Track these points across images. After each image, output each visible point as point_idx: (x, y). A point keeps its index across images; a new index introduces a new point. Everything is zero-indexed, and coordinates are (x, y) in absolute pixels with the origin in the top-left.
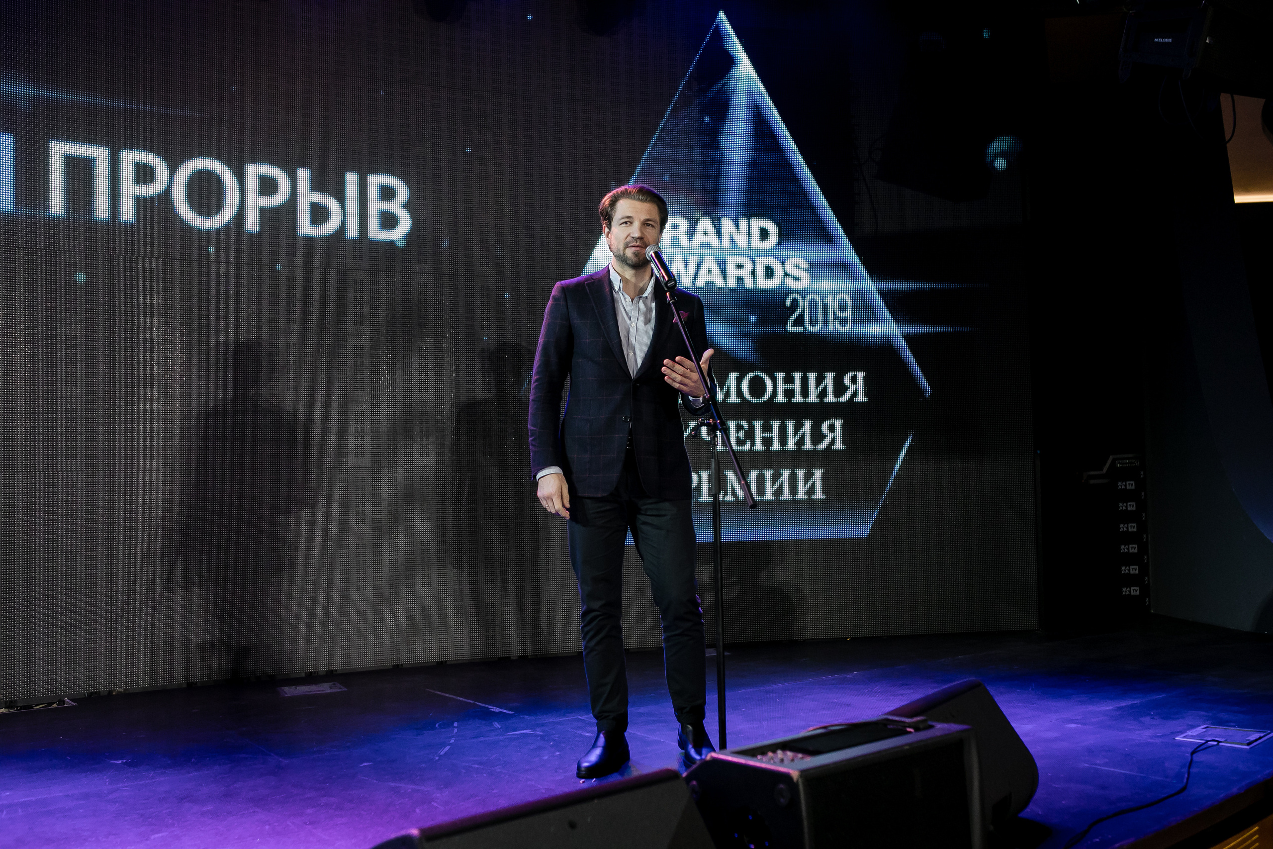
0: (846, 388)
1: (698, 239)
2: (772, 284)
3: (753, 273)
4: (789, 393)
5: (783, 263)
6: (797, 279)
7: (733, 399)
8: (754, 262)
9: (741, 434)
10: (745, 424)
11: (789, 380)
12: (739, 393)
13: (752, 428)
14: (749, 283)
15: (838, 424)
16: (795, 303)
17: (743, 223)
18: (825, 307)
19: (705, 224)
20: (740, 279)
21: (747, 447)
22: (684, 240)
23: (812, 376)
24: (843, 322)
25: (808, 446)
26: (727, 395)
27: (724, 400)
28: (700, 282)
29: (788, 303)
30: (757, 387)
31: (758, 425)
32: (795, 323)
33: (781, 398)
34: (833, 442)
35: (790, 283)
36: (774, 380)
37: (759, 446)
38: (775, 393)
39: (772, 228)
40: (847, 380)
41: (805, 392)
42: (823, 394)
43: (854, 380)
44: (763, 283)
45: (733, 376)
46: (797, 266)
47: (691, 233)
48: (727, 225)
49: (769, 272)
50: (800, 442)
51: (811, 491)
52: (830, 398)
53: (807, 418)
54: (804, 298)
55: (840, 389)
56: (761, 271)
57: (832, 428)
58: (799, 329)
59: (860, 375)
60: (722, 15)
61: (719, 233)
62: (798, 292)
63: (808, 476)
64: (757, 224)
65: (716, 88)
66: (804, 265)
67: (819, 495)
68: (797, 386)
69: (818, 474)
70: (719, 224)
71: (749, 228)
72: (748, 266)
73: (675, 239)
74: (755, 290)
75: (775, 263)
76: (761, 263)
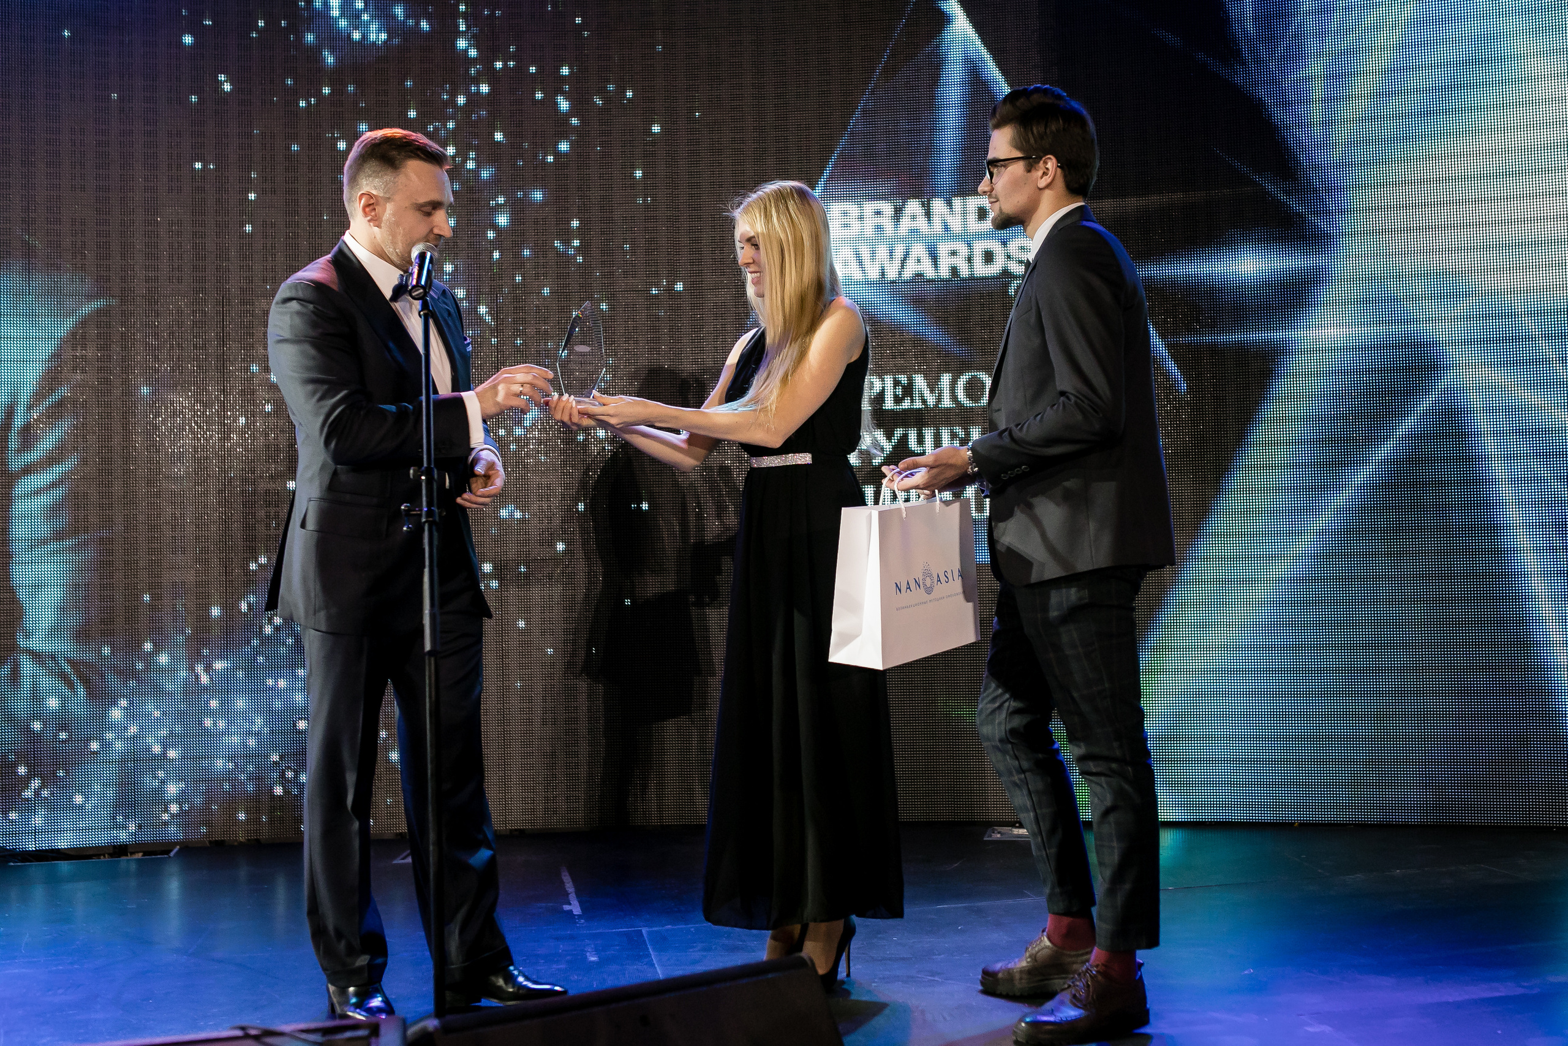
1: (905, 223)
2: (994, 269)
3: (970, 259)
5: (1004, 244)
7: (947, 403)
8: (969, 245)
10: (961, 432)
14: (964, 272)
19: (913, 206)
20: (954, 270)
22: (889, 227)
26: (939, 400)
27: (936, 406)
28: (908, 274)
30: (974, 389)
35: (1013, 267)
44: (981, 269)
45: (946, 378)
46: (1023, 249)
47: (897, 220)
49: (989, 257)
56: (978, 260)
61: (928, 214)
64: (973, 203)
65: (928, 50)
70: (929, 206)
71: (964, 206)
72: (963, 250)
73: (879, 228)
74: (972, 278)
75: (995, 246)
76: (979, 247)
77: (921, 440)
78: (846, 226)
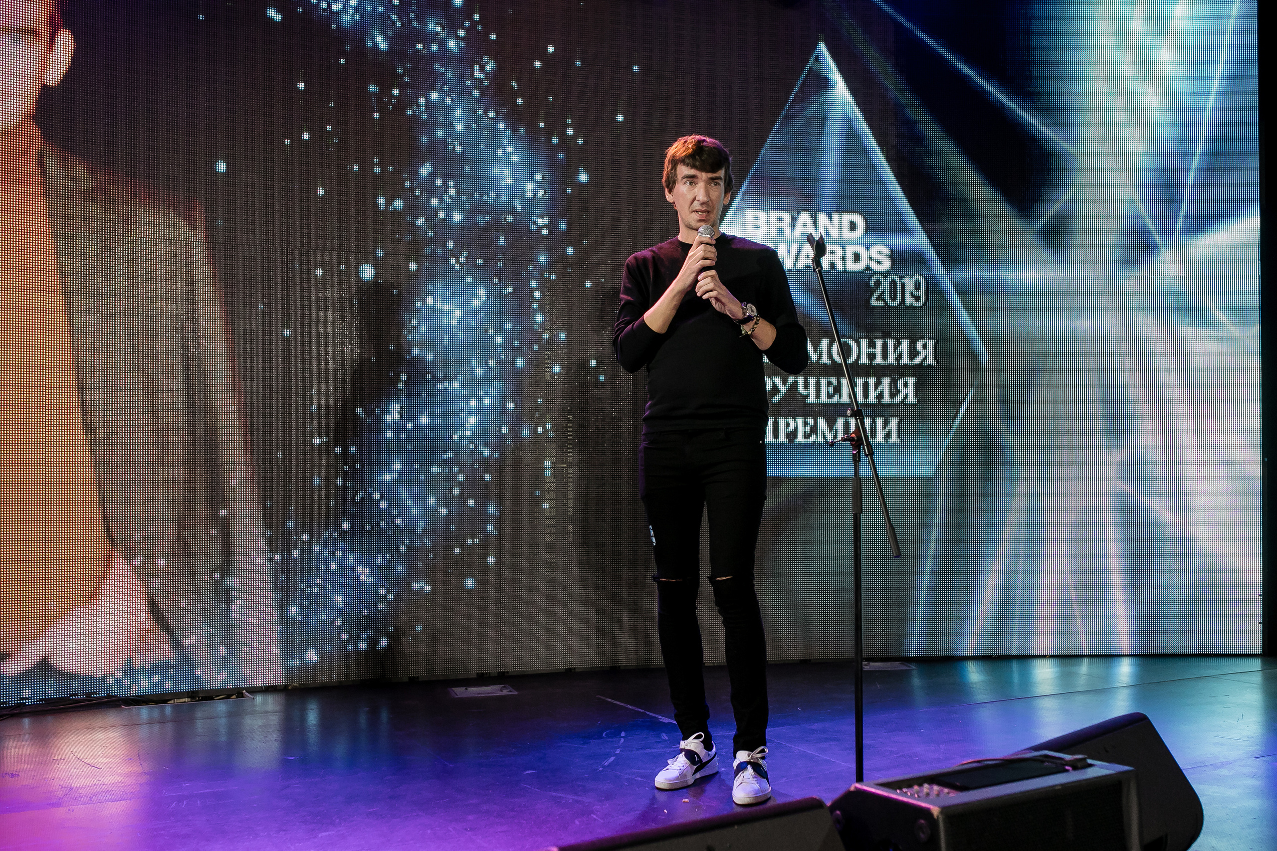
0: (918, 353)
1: (799, 230)
2: (860, 266)
3: (844, 258)
4: (872, 357)
5: (868, 249)
6: (879, 263)
7: (825, 360)
8: (844, 248)
9: (831, 390)
10: (834, 381)
11: (872, 345)
12: (830, 356)
13: (839, 383)
14: (839, 266)
15: (911, 381)
16: (878, 283)
17: (836, 216)
18: (903, 286)
19: (805, 217)
20: (832, 265)
21: (835, 399)
22: (787, 231)
23: (891, 343)
24: (918, 299)
25: (886, 399)
26: (820, 357)
27: (817, 362)
28: (800, 265)
29: (872, 283)
30: (845, 351)
31: (845, 382)
32: (878, 299)
33: (864, 360)
34: (906, 397)
35: (874, 266)
36: (859, 346)
37: (845, 399)
38: (859, 357)
39: (859, 220)
40: (919, 345)
41: (885, 356)
42: (899, 357)
43: (925, 347)
44: (851, 266)
45: (825, 342)
46: (880, 253)
47: (793, 225)
48: (822, 218)
49: (857, 257)
50: (880, 396)
51: (888, 436)
52: (905, 360)
53: (885, 375)
54: (886, 277)
55: (913, 354)
56: (850, 256)
57: (906, 385)
58: (881, 303)
59: (931, 344)
60: (822, 47)
61: (815, 223)
62: (880, 273)
63: (886, 424)
64: (847, 218)
65: (815, 106)
66: (886, 250)
67: (894, 439)
68: (878, 350)
69: (894, 423)
70: (816, 218)
71: (841, 221)
72: (839, 252)
73: (780, 231)
74: (845, 271)
75: (861, 250)
76: (850, 250)
77: (806, 386)
78: (757, 227)
